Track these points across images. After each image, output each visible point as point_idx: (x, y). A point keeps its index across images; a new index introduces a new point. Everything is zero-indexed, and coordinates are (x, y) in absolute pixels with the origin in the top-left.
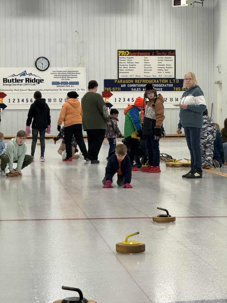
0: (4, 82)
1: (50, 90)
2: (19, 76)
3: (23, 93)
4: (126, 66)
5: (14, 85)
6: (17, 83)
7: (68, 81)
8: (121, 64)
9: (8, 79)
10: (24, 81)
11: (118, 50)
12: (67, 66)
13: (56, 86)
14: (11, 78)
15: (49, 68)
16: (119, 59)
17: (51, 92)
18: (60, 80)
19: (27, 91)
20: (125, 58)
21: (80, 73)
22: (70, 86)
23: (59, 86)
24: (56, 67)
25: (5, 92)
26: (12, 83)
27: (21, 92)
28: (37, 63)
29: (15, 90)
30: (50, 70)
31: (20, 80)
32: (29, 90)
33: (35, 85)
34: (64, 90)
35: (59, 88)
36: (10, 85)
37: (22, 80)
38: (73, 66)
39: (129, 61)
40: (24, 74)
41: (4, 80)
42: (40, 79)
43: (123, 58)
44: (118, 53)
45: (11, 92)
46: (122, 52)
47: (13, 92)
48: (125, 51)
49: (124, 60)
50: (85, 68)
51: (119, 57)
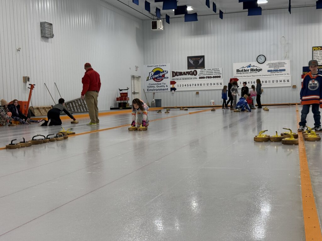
0: (237, 72)
1: (266, 75)
2: (246, 68)
3: (249, 78)
4: (318, 57)
5: (244, 73)
6: (245, 72)
7: (278, 69)
8: (315, 56)
9: (239, 70)
10: (250, 71)
11: (313, 47)
12: (277, 60)
13: (270, 72)
14: (242, 69)
15: (266, 61)
16: (314, 53)
17: (267, 76)
18: (273, 69)
19: (252, 77)
20: (318, 52)
21: (286, 64)
22: (280, 72)
23: (272, 73)
24: (270, 60)
25: (238, 78)
26: (242, 72)
27: (248, 77)
28: (258, 59)
29: (244, 76)
30: (266, 63)
31: (247, 70)
32: (253, 76)
33: (256, 72)
34: (275, 75)
35: (272, 74)
36: (241, 73)
37: (248, 70)
38: (281, 60)
39: (320, 54)
40: (249, 66)
41: (237, 71)
42: (260, 69)
43: (316, 52)
44: (313, 49)
45: (241, 78)
46: (316, 48)
47: (243, 77)
48: (317, 47)
49: (317, 54)
50: (290, 60)
51: (314, 51)
